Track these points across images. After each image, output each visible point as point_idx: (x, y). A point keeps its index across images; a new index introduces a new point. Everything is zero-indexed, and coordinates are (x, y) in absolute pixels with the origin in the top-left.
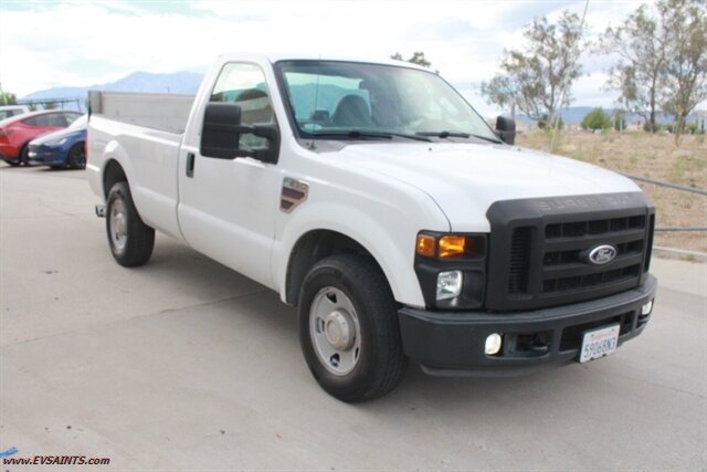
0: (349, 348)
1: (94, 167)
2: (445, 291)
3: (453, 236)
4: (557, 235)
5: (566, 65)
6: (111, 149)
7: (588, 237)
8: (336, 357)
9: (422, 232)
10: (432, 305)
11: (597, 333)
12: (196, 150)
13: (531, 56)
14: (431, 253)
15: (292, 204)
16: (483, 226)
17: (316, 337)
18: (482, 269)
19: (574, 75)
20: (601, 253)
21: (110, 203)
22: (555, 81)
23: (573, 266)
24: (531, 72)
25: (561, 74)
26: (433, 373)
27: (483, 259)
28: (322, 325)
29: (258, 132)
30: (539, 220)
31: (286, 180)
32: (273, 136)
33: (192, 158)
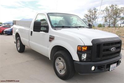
0: (63, 69)
1: (14, 34)
2: (83, 58)
3: (85, 46)
4: (105, 46)
5: (95, 16)
6: (17, 31)
7: (111, 46)
8: (61, 71)
9: (78, 46)
10: (81, 60)
11: (113, 65)
12: (32, 30)
13: (89, 15)
14: (80, 50)
15: (51, 40)
16: (91, 44)
17: (57, 67)
18: (91, 53)
19: (96, 18)
20: (113, 49)
21: (17, 41)
22: (93, 19)
23: (108, 52)
24: (89, 18)
25: (94, 18)
26: (81, 74)
27: (91, 51)
28: (58, 64)
29: (44, 27)
30: (102, 43)
31: (50, 36)
32: (47, 27)
33: (32, 32)
